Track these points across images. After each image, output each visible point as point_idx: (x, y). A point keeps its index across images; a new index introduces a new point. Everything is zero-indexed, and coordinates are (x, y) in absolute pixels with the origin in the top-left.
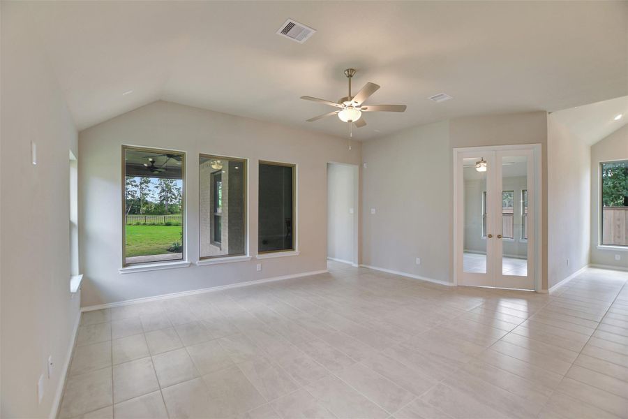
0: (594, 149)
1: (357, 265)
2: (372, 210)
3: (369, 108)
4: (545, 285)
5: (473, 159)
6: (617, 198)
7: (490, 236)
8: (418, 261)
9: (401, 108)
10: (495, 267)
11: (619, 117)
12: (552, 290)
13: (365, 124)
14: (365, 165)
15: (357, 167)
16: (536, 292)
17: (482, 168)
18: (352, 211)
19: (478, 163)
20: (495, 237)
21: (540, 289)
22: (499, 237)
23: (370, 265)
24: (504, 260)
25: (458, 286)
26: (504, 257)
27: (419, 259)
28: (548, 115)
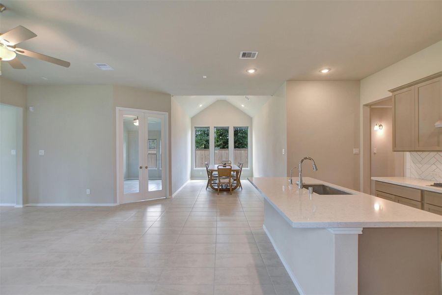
0: (193, 119)
1: (21, 206)
2: (40, 151)
3: (26, 53)
4: (171, 194)
5: (132, 117)
6: (202, 145)
7: (141, 168)
8: (88, 191)
9: (66, 64)
10: (144, 187)
11: (201, 106)
12: (174, 195)
13: (24, 68)
14: (31, 108)
15: (21, 110)
16: (166, 198)
17: (137, 123)
18: (13, 152)
19: (135, 119)
20: (144, 168)
21: (168, 197)
22: (146, 168)
23: (38, 202)
24: (150, 182)
25: (121, 205)
26: (149, 179)
27: (89, 190)
28: (172, 98)
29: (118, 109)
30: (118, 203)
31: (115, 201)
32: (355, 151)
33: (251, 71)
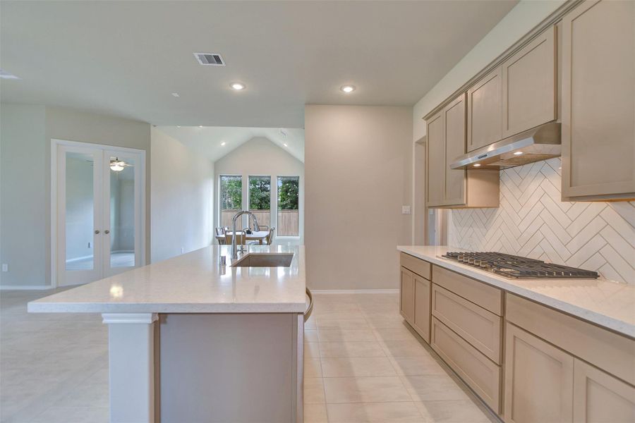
7: (97, 232)
8: (5, 267)
10: (102, 261)
17: (116, 167)
19: (112, 161)
20: (102, 233)
22: (106, 232)
25: (58, 287)
27: (7, 265)
28: (152, 128)
29: (54, 142)
30: (53, 286)
31: (48, 282)
32: (405, 209)
33: (238, 87)
